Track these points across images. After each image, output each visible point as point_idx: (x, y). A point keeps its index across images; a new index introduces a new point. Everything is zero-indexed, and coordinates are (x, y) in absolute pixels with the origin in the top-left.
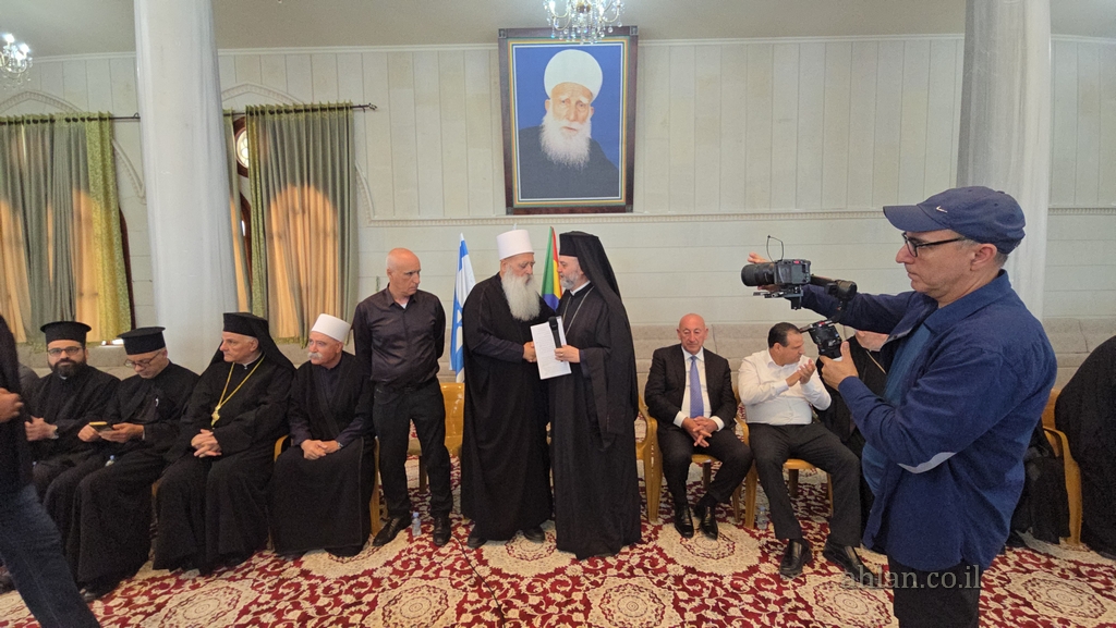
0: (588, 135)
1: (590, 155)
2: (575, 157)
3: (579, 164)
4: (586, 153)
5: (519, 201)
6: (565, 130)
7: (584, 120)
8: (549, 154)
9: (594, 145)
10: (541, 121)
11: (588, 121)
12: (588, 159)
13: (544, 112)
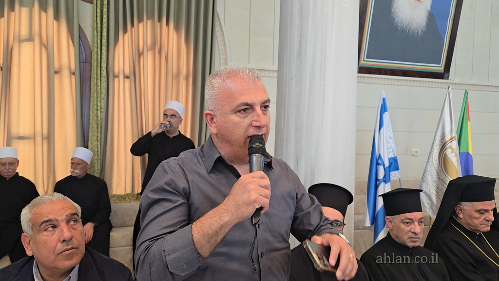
0: (429, 7)
1: (427, 25)
2: (416, 25)
4: (424, 23)
5: (364, 61)
8: (396, 20)
9: (431, 17)
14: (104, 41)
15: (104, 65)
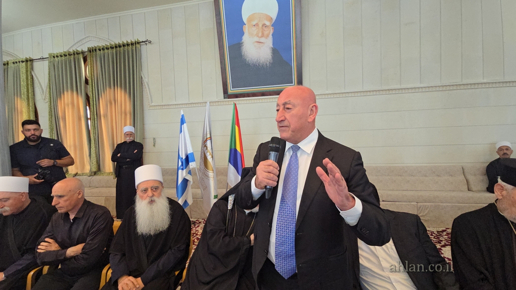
0: (271, 45)
1: (273, 58)
2: (263, 60)
3: (266, 64)
4: (271, 57)
5: (231, 91)
6: (256, 44)
7: (268, 36)
8: (247, 60)
9: (275, 51)
10: (242, 39)
11: (271, 36)
12: (271, 61)
13: (243, 34)
14: (95, 103)
15: (95, 113)
